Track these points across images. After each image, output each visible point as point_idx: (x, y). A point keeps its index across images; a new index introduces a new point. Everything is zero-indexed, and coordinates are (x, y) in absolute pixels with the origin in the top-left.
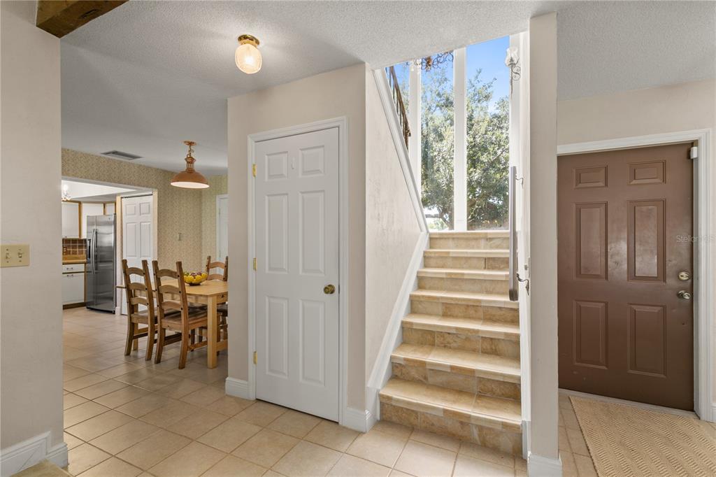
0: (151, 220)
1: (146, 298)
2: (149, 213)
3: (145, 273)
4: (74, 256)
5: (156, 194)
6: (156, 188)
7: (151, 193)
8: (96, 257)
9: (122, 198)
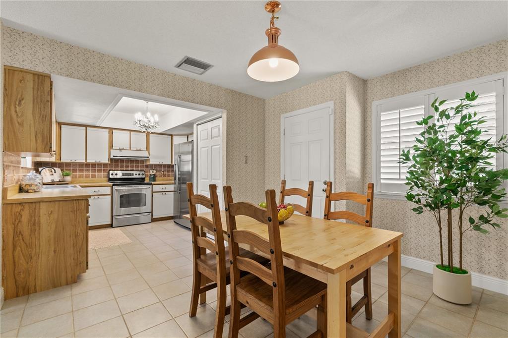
0: (220, 143)
1: (214, 242)
2: (219, 136)
3: (213, 204)
4: (169, 178)
5: (225, 116)
6: (225, 108)
7: (220, 115)
8: (180, 179)
9: (198, 125)
